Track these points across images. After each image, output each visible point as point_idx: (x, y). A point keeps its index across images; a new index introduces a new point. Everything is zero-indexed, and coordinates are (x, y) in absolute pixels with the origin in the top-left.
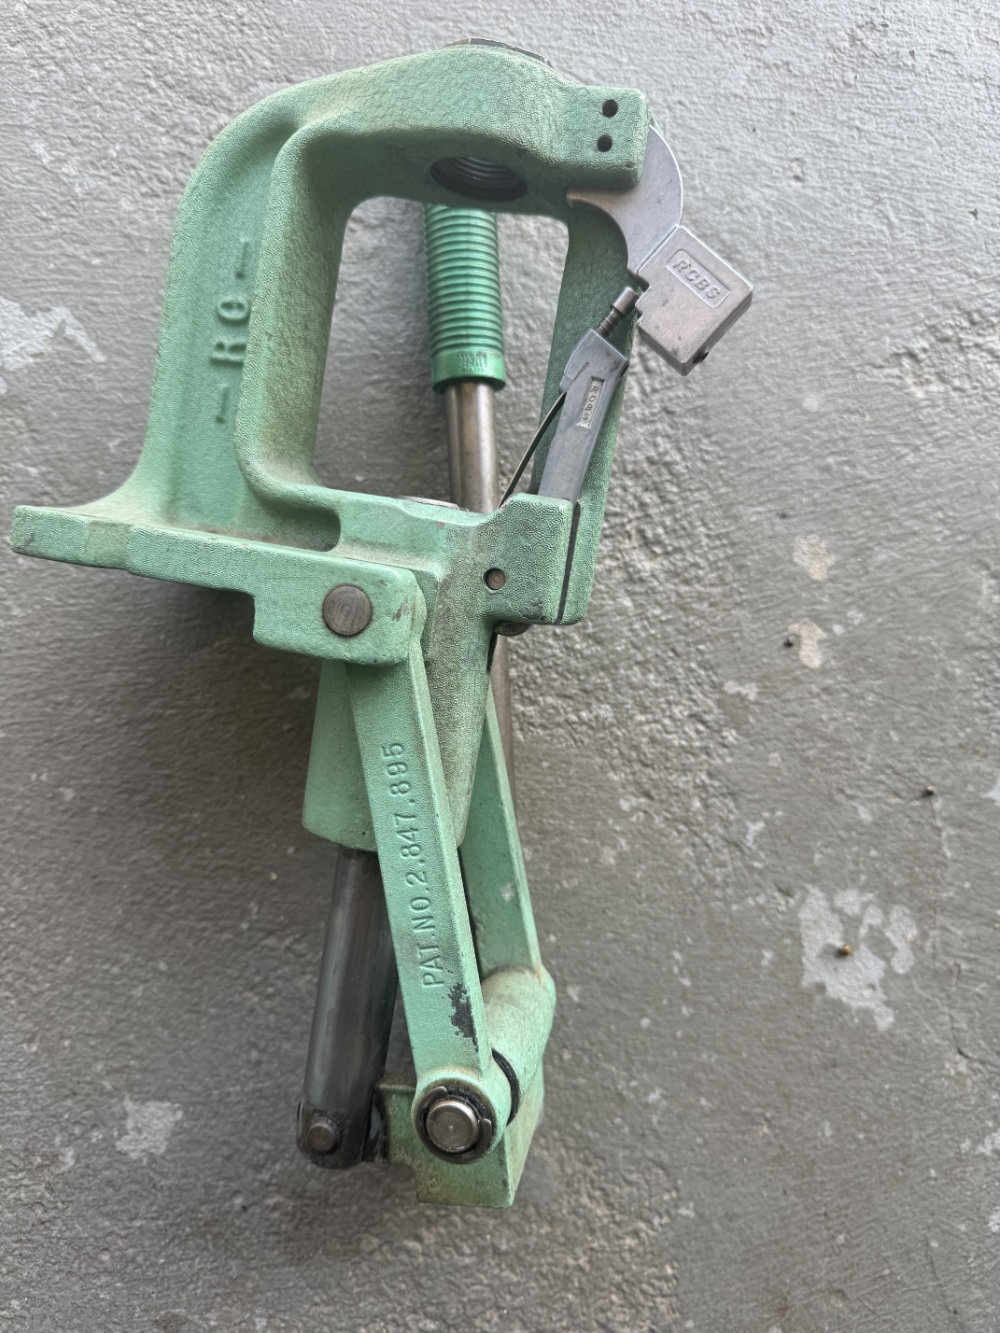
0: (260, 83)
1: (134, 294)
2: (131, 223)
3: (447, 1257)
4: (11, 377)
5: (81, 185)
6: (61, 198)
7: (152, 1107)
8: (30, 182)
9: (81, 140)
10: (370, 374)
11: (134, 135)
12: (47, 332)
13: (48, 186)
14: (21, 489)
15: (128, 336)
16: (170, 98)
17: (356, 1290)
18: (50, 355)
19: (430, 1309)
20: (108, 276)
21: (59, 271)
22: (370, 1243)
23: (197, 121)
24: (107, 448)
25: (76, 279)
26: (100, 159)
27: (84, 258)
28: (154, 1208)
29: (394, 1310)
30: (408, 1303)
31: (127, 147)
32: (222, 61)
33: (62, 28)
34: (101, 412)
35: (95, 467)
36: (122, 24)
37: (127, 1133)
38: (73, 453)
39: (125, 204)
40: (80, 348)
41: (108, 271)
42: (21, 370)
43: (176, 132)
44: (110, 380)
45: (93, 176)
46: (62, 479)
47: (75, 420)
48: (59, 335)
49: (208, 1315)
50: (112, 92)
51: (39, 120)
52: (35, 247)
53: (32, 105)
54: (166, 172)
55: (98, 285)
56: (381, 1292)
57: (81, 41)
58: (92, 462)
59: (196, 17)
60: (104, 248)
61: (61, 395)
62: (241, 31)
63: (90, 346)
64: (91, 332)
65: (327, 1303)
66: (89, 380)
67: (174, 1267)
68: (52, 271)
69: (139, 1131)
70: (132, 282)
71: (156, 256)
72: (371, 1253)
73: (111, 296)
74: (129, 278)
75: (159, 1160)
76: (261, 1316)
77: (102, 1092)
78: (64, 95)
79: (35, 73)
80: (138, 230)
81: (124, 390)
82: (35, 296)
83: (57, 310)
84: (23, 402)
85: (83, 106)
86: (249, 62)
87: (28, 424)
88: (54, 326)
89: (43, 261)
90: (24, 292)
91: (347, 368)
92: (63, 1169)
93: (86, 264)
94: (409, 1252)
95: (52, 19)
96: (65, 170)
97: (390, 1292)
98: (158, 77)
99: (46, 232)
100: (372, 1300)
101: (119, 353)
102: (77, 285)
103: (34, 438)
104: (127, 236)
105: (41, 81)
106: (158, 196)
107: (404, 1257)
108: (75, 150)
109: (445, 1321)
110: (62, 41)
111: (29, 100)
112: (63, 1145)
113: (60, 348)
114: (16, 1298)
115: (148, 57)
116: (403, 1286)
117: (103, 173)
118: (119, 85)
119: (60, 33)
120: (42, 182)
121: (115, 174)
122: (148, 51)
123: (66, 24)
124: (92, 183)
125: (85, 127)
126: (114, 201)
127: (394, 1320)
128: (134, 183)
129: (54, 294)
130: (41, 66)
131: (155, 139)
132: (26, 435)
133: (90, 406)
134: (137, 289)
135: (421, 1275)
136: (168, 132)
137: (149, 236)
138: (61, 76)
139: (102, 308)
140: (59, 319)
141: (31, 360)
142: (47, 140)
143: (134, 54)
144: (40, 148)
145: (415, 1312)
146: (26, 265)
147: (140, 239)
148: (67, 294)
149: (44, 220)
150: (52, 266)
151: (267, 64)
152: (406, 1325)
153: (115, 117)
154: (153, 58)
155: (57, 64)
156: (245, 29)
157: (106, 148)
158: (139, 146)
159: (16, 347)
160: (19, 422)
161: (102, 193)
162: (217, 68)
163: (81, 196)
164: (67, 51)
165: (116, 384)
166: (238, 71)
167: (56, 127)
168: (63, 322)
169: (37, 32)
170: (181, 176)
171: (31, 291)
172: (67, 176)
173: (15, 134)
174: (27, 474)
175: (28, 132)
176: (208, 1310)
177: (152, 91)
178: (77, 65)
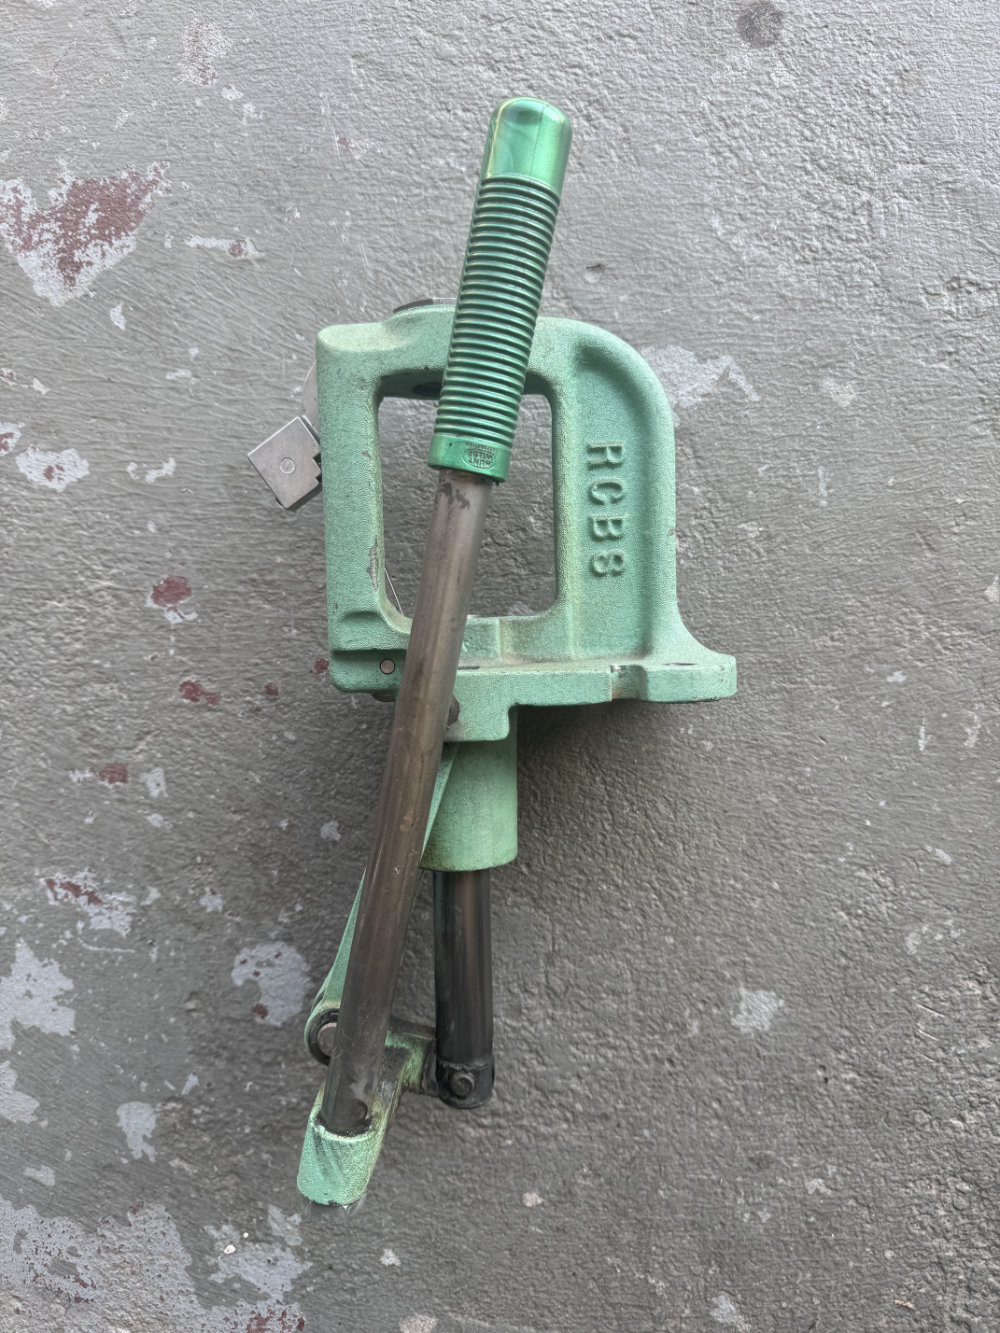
0: (898, 165)
1: (786, 345)
2: (786, 286)
3: (984, 1135)
4: (684, 413)
5: (747, 254)
6: (731, 265)
7: (761, 994)
8: (707, 251)
9: (749, 215)
10: (975, 414)
11: (792, 211)
12: (714, 376)
13: (722, 255)
14: (687, 505)
15: (778, 380)
16: (822, 179)
17: (909, 1152)
18: (715, 395)
19: (967, 1174)
20: (764, 330)
21: (727, 326)
22: (922, 1117)
23: (843, 198)
24: (757, 473)
25: (740, 332)
26: (763, 232)
27: (748, 314)
28: (758, 1072)
29: (938, 1172)
30: (949, 1168)
31: (786, 222)
32: (867, 146)
33: (737, 120)
34: (755, 442)
35: (747, 488)
36: (785, 116)
37: (740, 1013)
38: (730, 476)
39: (782, 270)
40: (740, 389)
41: (766, 326)
42: (692, 407)
43: (826, 208)
44: (762, 416)
45: (757, 246)
46: (719, 497)
47: (733, 449)
48: (724, 376)
49: (791, 1158)
50: (777, 175)
51: (715, 199)
52: (708, 305)
53: (711, 187)
54: (816, 243)
55: (757, 337)
56: (929, 1157)
57: (752, 131)
58: (745, 484)
59: (847, 108)
60: (763, 307)
61: (722, 429)
62: (885, 120)
63: (748, 388)
64: (750, 377)
65: (884, 1160)
66: (746, 416)
67: (769, 1119)
68: (721, 326)
69: (749, 1012)
70: (785, 334)
71: (804, 314)
72: (923, 1125)
73: (767, 346)
74: (782, 331)
75: (764, 1036)
76: (832, 1164)
77: (722, 978)
78: (737, 177)
79: (714, 159)
80: (792, 291)
81: (773, 424)
82: (706, 346)
83: (724, 358)
84: (692, 434)
85: (750, 186)
86: (890, 147)
87: (695, 451)
88: (720, 371)
89: (714, 317)
90: (698, 343)
91: (957, 409)
92: (690, 1035)
93: (749, 320)
94: (953, 1128)
95: (730, 113)
96: (734, 241)
97: (936, 1157)
98: (813, 161)
99: (718, 292)
100: (921, 1162)
101: (772, 394)
102: (741, 337)
103: (698, 463)
104: (782, 296)
105: (719, 166)
106: (808, 263)
107: (949, 1131)
108: (744, 225)
109: (977, 1185)
110: (737, 132)
111: (709, 183)
112: (690, 1016)
113: (723, 390)
114: (649, 1128)
115: (806, 143)
116: (947, 1154)
117: (765, 244)
118: (782, 169)
119: (735, 124)
120: (717, 251)
121: (775, 244)
122: (807, 139)
123: (741, 117)
124: (757, 252)
125: (752, 204)
126: (772, 267)
127: (937, 1180)
128: (790, 252)
129: (722, 344)
130: (719, 153)
131: (809, 214)
132: (693, 461)
133: (745, 438)
134: (789, 341)
135: (962, 1147)
136: (819, 208)
137: (800, 296)
138: (734, 162)
139: (759, 357)
140: (725, 365)
141: (700, 399)
142: (721, 216)
143: (794, 141)
144: (716, 222)
145: (955, 1176)
146: (701, 320)
147: (793, 299)
148: (732, 344)
149: (717, 282)
150: (721, 321)
151: (906, 148)
152: (946, 1184)
153: (777, 196)
154: (810, 144)
155: (731, 151)
156: (888, 117)
157: (769, 222)
158: (795, 220)
159: (690, 389)
160: (688, 450)
161: (764, 260)
162: (863, 152)
163: (747, 263)
164: (741, 141)
165: (767, 420)
166: (881, 155)
167: (729, 204)
168: (728, 368)
169: (717, 124)
170: (829, 246)
171: (704, 342)
172: (737, 246)
173: (697, 211)
174: (692, 492)
175: (706, 210)
176: (791, 1155)
177: (808, 173)
178: (748, 152)
